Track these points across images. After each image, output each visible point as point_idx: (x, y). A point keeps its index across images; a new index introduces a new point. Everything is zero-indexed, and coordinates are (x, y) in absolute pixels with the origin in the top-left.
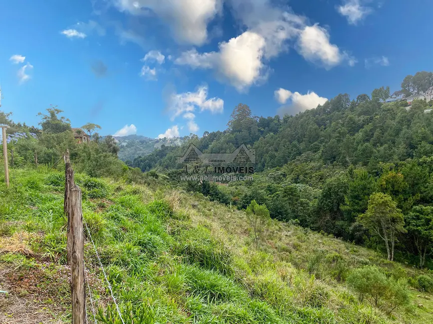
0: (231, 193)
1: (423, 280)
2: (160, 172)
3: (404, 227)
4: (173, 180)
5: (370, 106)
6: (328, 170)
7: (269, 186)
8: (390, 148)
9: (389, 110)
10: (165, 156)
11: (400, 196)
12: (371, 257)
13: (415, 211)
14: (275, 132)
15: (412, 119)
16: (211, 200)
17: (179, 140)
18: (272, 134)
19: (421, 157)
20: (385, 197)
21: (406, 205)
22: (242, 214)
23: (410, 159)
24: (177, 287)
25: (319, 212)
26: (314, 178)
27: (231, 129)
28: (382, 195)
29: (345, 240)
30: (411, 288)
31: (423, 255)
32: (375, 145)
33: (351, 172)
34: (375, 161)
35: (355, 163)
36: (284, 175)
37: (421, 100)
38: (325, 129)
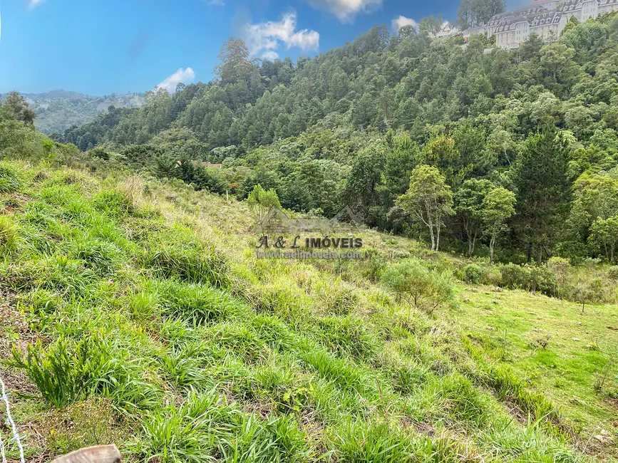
0: (227, 178)
1: (471, 270)
2: (111, 150)
3: (453, 207)
4: (135, 161)
5: (416, 43)
6: (360, 138)
7: (281, 165)
8: (440, 104)
9: (440, 49)
10: (117, 124)
11: (451, 169)
12: (411, 249)
13: (467, 186)
14: (287, 82)
15: (469, 62)
16: (196, 190)
17: (137, 98)
18: (282, 86)
19: (476, 116)
20: (431, 170)
21: (456, 180)
22: (243, 206)
23: (463, 119)
24: (147, 311)
25: (348, 196)
26: (342, 151)
27: (220, 79)
28: (427, 167)
29: (381, 230)
30: (457, 281)
31: (472, 240)
32: (421, 101)
33: (389, 140)
34: (421, 123)
35: (395, 127)
36: (302, 148)
37: (481, 35)
38: (356, 78)
